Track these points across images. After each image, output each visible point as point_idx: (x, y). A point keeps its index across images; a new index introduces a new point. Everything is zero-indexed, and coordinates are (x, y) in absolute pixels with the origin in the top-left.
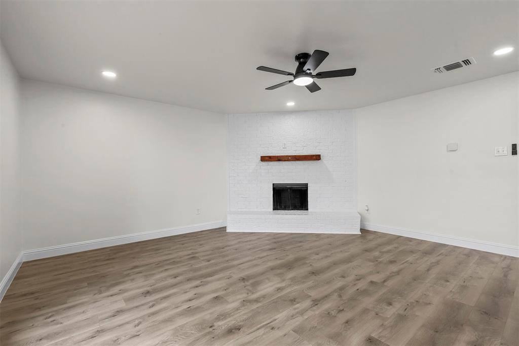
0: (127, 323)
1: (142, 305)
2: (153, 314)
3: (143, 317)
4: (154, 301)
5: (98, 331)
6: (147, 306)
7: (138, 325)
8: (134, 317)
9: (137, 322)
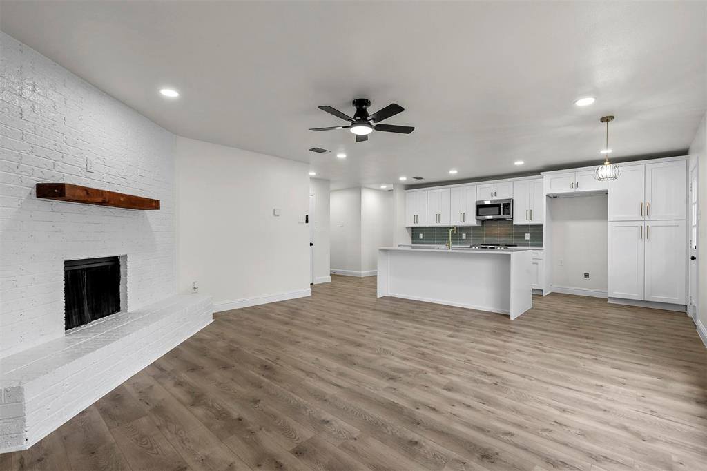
0: (555, 441)
1: (516, 445)
2: (519, 426)
3: (535, 432)
4: (497, 438)
5: (597, 461)
6: (513, 439)
7: (546, 430)
8: (542, 440)
9: (545, 434)
